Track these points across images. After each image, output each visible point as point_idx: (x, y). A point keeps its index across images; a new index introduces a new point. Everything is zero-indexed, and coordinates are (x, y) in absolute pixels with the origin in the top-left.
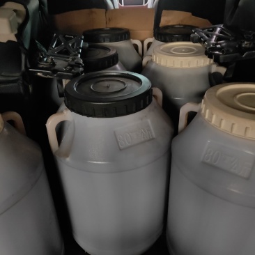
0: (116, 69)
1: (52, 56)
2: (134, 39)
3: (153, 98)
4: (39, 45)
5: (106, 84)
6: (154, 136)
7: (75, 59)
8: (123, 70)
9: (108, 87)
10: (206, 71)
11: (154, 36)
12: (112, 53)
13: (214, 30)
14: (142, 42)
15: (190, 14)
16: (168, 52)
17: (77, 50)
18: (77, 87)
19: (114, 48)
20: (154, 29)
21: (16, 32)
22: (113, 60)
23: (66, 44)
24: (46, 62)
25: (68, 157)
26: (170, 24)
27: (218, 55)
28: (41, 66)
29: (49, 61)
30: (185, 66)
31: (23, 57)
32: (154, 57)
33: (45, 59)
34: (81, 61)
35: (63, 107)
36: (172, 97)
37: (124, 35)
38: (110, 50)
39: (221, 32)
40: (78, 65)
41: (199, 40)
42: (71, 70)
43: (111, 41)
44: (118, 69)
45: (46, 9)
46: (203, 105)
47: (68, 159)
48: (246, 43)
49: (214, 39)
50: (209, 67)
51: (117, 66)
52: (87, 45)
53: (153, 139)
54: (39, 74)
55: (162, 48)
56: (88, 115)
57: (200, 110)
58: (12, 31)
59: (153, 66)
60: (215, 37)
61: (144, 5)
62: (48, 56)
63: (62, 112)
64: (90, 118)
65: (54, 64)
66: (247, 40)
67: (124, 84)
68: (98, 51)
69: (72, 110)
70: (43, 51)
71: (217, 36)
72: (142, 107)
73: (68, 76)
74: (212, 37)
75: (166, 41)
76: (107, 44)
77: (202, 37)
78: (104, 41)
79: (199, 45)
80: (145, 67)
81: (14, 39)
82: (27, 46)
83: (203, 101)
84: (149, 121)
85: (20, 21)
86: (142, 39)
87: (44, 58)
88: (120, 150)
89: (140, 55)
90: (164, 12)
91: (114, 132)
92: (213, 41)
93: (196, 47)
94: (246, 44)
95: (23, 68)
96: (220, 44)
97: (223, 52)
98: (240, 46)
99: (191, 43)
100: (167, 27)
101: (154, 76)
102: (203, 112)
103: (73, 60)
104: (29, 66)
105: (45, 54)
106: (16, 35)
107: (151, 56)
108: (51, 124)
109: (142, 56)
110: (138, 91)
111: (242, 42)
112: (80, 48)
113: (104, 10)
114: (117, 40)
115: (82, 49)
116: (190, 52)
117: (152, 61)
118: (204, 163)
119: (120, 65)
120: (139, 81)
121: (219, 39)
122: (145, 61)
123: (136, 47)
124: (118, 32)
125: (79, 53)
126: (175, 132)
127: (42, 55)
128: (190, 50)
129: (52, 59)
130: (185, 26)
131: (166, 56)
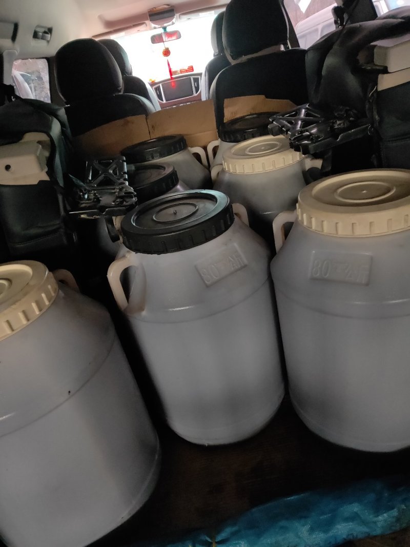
0: (177, 191)
1: (94, 190)
2: (192, 147)
3: (235, 217)
4: (74, 179)
5: (172, 210)
6: (246, 262)
7: (123, 188)
8: (186, 190)
9: (175, 214)
10: (297, 169)
11: (220, 136)
12: (168, 171)
13: (297, 113)
14: (205, 148)
15: (263, 97)
16: (243, 154)
17: (122, 176)
18: (136, 221)
19: (169, 164)
20: (218, 128)
21: (46, 169)
22: (171, 180)
23: (106, 171)
24: (88, 199)
25: (143, 310)
26: (238, 116)
27: (306, 145)
28: (83, 205)
29: (92, 196)
30: (269, 168)
31: (60, 198)
32: (225, 166)
33: (86, 196)
34: (132, 190)
35: (124, 250)
36: (260, 213)
37: (178, 143)
38: (164, 168)
39: (307, 115)
40: (129, 195)
41: (280, 131)
42: (121, 202)
43: (162, 155)
44: (180, 190)
45: (69, 131)
46: (299, 211)
47: (144, 313)
48: (338, 122)
49: (299, 126)
50: (301, 163)
51: (178, 187)
52: (133, 167)
53: (245, 266)
54: (82, 216)
55: (233, 150)
56: (159, 252)
57: (297, 218)
58: (42, 170)
59: (226, 177)
60: (300, 122)
61: (195, 95)
62: (89, 192)
63: (124, 256)
64: (162, 255)
65: (98, 201)
66: (340, 119)
67: (195, 206)
68: (148, 173)
69: (137, 250)
70: (82, 186)
71: (303, 120)
72: (223, 228)
73: (120, 210)
74: (297, 124)
75: (237, 141)
76: (158, 161)
77: (283, 126)
78: (153, 158)
79: (281, 136)
80: (215, 181)
81: (46, 178)
82: (61, 183)
83: (297, 205)
84: (236, 245)
85: (47, 154)
86: (203, 144)
87: (84, 194)
88: (207, 286)
89: (204, 166)
90: (226, 101)
91: (196, 267)
92: (298, 127)
93: (278, 140)
94: (338, 124)
95: (62, 213)
96: (307, 131)
97: (312, 140)
98: (332, 127)
99: (270, 137)
100: (234, 121)
101: (231, 189)
102: (300, 218)
103: (121, 190)
104: (68, 208)
105: (85, 190)
106: (47, 173)
107: (221, 164)
108: (113, 274)
109: (209, 167)
110: (214, 210)
111: (333, 123)
112: (125, 173)
113: (144, 116)
114: (170, 153)
115: (128, 173)
116: (272, 149)
117: (223, 171)
118: (314, 280)
119: (181, 185)
120: (212, 198)
121: (306, 124)
122: (214, 173)
123: (197, 156)
124: (168, 142)
125: (125, 180)
126: (272, 253)
127: (82, 191)
128: (272, 146)
129: (95, 194)
130: (260, 115)
131: (241, 161)
